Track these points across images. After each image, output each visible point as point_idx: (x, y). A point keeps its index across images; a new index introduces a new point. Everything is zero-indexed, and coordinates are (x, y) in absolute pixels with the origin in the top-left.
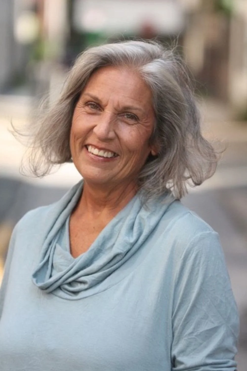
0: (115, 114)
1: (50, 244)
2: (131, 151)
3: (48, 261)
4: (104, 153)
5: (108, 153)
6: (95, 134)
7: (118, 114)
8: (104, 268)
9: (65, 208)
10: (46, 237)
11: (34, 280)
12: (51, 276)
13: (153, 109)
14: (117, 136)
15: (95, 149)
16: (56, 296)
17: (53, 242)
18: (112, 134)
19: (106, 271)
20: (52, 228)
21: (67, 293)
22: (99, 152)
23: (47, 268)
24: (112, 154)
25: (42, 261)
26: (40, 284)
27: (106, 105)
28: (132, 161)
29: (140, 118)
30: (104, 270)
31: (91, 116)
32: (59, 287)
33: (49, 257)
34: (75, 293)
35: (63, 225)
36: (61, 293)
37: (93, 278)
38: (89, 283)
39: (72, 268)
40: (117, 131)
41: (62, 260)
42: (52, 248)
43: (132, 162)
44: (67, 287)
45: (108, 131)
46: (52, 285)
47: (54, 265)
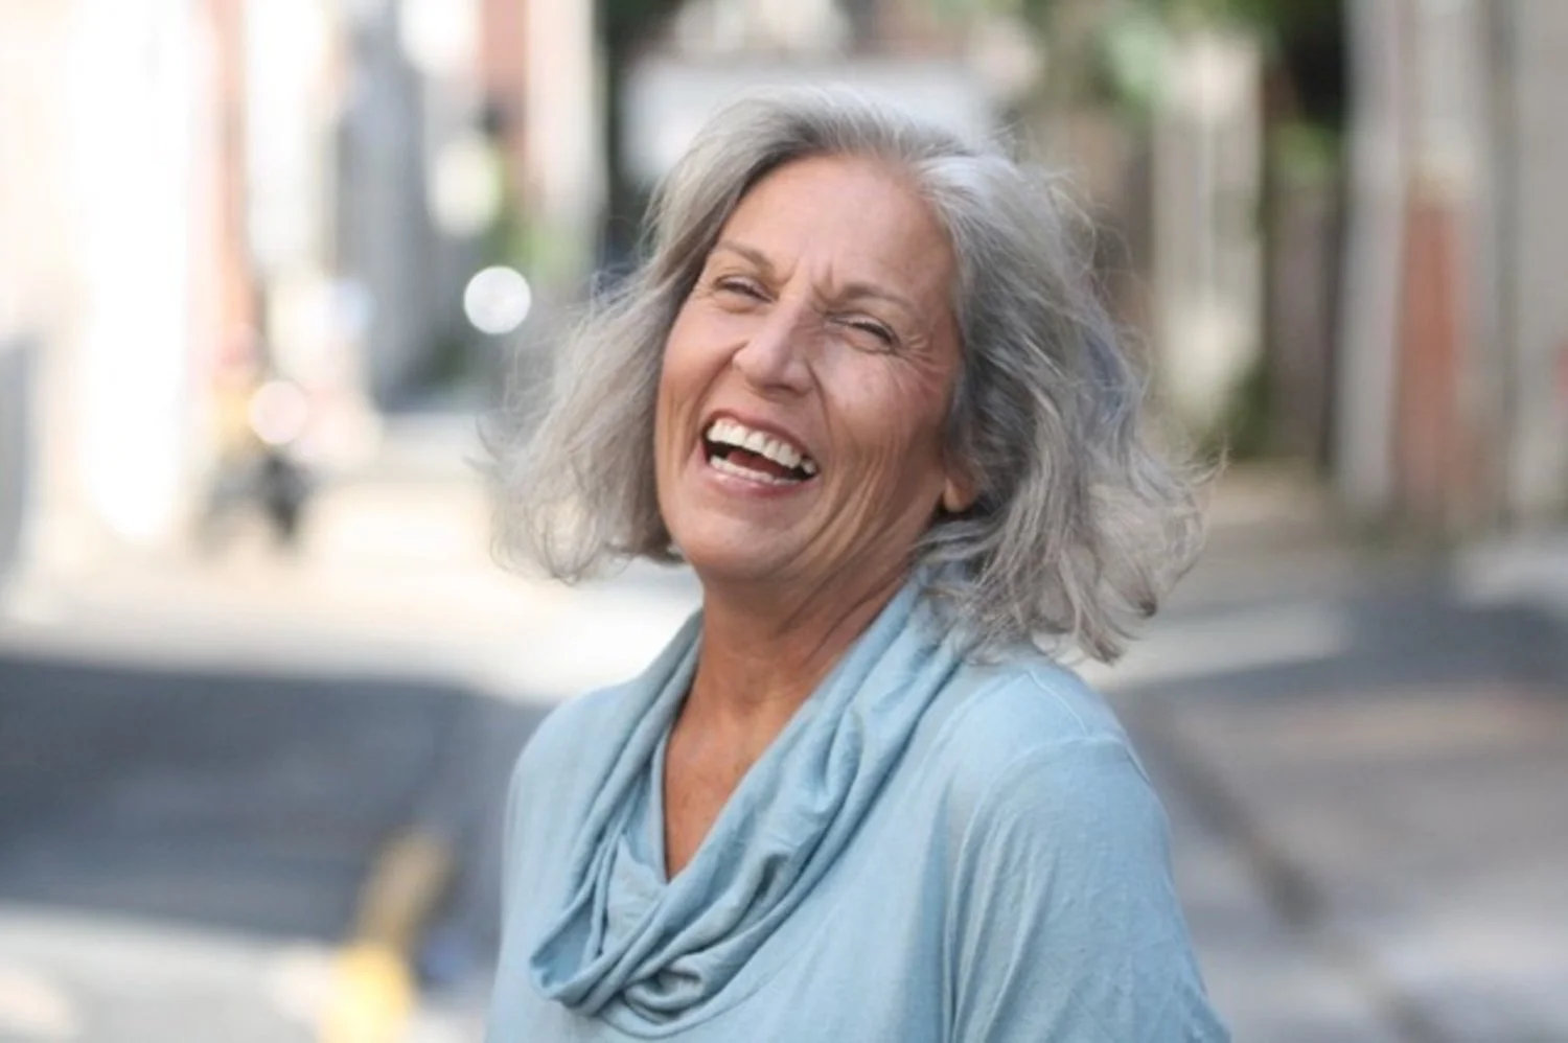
0: (816, 309)
1: (600, 836)
2: (861, 452)
3: (590, 901)
4: (767, 441)
5: (780, 445)
6: (739, 368)
7: (828, 314)
8: (748, 920)
9: (652, 702)
10: (587, 813)
11: (538, 974)
12: (599, 952)
13: (955, 322)
14: (817, 384)
15: (733, 427)
16: (609, 1023)
17: (610, 827)
18: (795, 372)
19: (752, 929)
20: (606, 777)
21: (643, 1017)
22: (748, 435)
23: (588, 929)
24: (793, 452)
25: (568, 903)
26: (558, 987)
27: (786, 280)
28: (866, 490)
29: (902, 337)
30: (748, 928)
31: (736, 318)
32: (620, 996)
33: (594, 887)
34: (672, 1013)
35: (645, 766)
36: (624, 1016)
37: (716, 961)
38: (705, 977)
39: (649, 921)
40: (818, 369)
41: (632, 898)
42: (605, 850)
43: (863, 496)
44: (641, 993)
45: (785, 356)
46: (594, 986)
47: (611, 915)
